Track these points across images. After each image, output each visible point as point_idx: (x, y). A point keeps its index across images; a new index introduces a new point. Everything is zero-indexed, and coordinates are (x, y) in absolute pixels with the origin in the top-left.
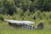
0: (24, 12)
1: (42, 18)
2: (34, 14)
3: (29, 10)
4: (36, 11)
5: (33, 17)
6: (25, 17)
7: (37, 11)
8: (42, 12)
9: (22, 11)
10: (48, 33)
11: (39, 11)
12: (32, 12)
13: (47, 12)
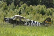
0: (8, 5)
1: (29, 12)
2: (20, 8)
3: (14, 3)
4: (22, 4)
5: (19, 11)
6: (9, 12)
8: (29, 6)
9: (5, 4)
10: (35, 30)
12: (17, 5)
13: (35, 6)
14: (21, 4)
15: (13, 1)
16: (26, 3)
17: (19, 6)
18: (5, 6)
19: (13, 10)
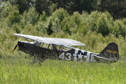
0: (21, 12)
1: (71, 29)
2: (49, 19)
3: (36, 7)
4: (54, 10)
5: (47, 26)
6: (23, 28)
7: (57, 11)
8: (71, 14)
9: (15, 9)
11: (61, 10)
12: (44, 12)
13: (84, 14)
14: (52, 10)
15: (33, 3)
16: (64, 8)
17: (48, 14)
18: (15, 14)
19: (34, 24)
